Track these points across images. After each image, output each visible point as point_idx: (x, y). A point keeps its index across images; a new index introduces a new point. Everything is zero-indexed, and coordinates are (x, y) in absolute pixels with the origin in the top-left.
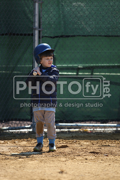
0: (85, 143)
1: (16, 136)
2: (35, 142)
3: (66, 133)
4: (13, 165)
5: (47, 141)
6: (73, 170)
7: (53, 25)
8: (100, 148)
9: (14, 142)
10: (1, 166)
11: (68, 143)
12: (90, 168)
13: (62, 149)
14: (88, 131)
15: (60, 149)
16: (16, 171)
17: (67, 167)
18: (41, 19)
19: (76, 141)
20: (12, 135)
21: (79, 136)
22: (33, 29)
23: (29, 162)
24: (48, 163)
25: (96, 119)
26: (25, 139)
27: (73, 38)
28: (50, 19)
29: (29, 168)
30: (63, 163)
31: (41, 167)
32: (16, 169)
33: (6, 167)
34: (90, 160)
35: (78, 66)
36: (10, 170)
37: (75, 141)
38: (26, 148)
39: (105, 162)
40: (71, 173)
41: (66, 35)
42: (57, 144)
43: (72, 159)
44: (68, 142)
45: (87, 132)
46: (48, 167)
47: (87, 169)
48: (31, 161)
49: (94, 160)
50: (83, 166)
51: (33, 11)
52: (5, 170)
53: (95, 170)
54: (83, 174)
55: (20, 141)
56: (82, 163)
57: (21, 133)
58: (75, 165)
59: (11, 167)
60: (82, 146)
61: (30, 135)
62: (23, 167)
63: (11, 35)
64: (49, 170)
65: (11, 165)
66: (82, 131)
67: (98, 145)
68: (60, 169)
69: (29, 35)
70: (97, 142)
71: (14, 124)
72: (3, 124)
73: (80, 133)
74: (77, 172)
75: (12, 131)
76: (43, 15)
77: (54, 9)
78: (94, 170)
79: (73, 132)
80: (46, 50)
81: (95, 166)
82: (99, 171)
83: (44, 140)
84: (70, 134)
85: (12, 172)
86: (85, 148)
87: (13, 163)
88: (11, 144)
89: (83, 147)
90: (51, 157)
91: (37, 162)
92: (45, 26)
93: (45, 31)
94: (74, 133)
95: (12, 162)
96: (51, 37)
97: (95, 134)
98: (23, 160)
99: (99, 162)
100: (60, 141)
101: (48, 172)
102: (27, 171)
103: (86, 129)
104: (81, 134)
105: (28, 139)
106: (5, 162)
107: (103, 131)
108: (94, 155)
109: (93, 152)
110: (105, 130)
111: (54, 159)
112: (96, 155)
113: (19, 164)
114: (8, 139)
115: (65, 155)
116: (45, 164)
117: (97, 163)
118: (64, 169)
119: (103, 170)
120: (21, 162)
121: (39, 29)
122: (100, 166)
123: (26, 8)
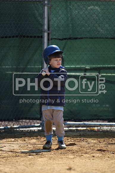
0: (92, 141)
1: (26, 134)
2: (45, 140)
3: (74, 132)
4: (23, 162)
5: (56, 139)
6: (80, 167)
7: (61, 28)
9: (24, 140)
10: (12, 163)
12: (97, 165)
13: (70, 146)
14: (95, 129)
15: (68, 147)
16: (26, 168)
17: (75, 164)
18: (50, 22)
19: (84, 139)
20: (22, 134)
21: (87, 134)
22: (42, 32)
24: (57, 160)
25: (103, 118)
26: (34, 137)
27: (81, 40)
28: (59, 22)
29: (39, 165)
30: (71, 160)
31: (49, 164)
32: (27, 166)
33: (17, 164)
34: (97, 158)
35: (86, 67)
36: (20, 166)
37: (82, 139)
38: (35, 146)
39: (112, 159)
40: (79, 170)
41: (74, 37)
42: (66, 141)
43: (80, 156)
44: (76, 140)
46: (56, 164)
47: (94, 166)
48: (40, 158)
49: (101, 157)
50: (90, 163)
51: (42, 14)
52: (15, 167)
53: (102, 167)
54: (90, 171)
55: (30, 139)
56: (89, 161)
57: (31, 131)
58: (83, 162)
59: (21, 164)
60: (89, 144)
61: (39, 134)
62: (33, 164)
63: (21, 37)
64: (58, 167)
66: (89, 129)
67: (105, 143)
68: (69, 166)
69: (38, 37)
70: (104, 140)
71: (24, 122)
72: (14, 122)
74: (84, 169)
75: (23, 129)
76: (52, 18)
77: (63, 12)
78: (100, 167)
79: (81, 130)
80: (55, 52)
81: (102, 163)
82: (105, 168)
83: (52, 138)
84: (78, 132)
85: (22, 168)
86: (93, 146)
87: (24, 160)
88: (21, 142)
89: (91, 145)
90: (60, 155)
91: (46, 159)
92: (54, 28)
93: (54, 33)
95: (22, 159)
96: (60, 39)
97: (102, 133)
98: (32, 157)
99: (105, 159)
100: (68, 139)
101: (57, 169)
102: (36, 168)
103: (93, 128)
104: (89, 132)
105: (37, 137)
106: (15, 159)
107: (109, 130)
108: (101, 153)
109: (100, 150)
110: (111, 129)
111: (62, 156)
112: (103, 153)
113: (29, 161)
114: (18, 137)
115: (73, 152)
116: (53, 161)
117: (104, 160)
118: (72, 166)
119: (110, 167)
120: (31, 159)
121: (49, 32)
122: (107, 163)
123: (36, 12)
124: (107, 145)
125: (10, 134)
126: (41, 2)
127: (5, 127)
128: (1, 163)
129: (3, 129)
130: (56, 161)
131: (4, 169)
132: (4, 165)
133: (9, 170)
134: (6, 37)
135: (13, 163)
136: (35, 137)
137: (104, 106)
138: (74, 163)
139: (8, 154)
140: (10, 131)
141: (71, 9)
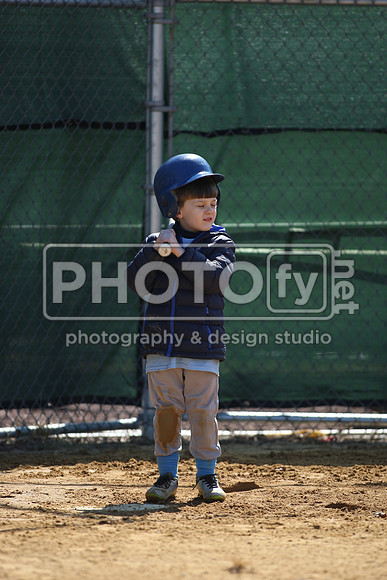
0: (313, 476)
1: (89, 452)
2: (153, 471)
3: (251, 444)
4: (81, 546)
5: (191, 469)
6: (273, 564)
7: (210, 96)
8: (362, 492)
9: (85, 473)
10: (42, 547)
11: (259, 474)
12: (328, 554)
13: (237, 493)
14: (322, 435)
15: (230, 494)
16: (89, 565)
17: (254, 553)
18: (171, 77)
19: (284, 469)
20: (77, 450)
21: (295, 452)
22: (145, 109)
23: (132, 535)
24: (194, 538)
25: (348, 398)
26: (118, 463)
27: (274, 136)
28: (201, 77)
29: (133, 555)
30: (241, 540)
31: (169, 551)
32: (91, 559)
33: (59, 553)
34: (329, 532)
35: (291, 227)
36: (69, 560)
37: (279, 467)
38: (121, 491)
39: (379, 536)
40: (269, 571)
41: (251, 127)
42: (223, 477)
43: (271, 527)
44: (256, 472)
45: (320, 439)
46: (192, 551)
47: (319, 559)
48: (138, 532)
49: (342, 531)
50: (305, 549)
51: (146, 50)
52: (54, 561)
53: (346, 563)
54: (306, 576)
55: (103, 467)
56: (303, 541)
57: (106, 443)
58: (281, 546)
59: (73, 553)
60: (301, 484)
61: (135, 450)
62: (114, 553)
63: (74, 125)
64: (196, 562)
65: (76, 545)
66: (302, 436)
67: (354, 481)
68: (233, 560)
69: (132, 126)
70: (352, 472)
71: (84, 412)
72: (49, 412)
73: (298, 443)
74: (286, 568)
75: (78, 435)
76: (178, 64)
77: (214, 43)
78: (340, 561)
79: (273, 440)
80: (197, 177)
81: (345, 548)
82: (357, 568)
83: (180, 465)
84: (265, 446)
85: (76, 567)
86: (313, 492)
87: (82, 540)
88: (74, 478)
89: (307, 489)
90: (203, 521)
91: (159, 535)
92: (183, 98)
93: (185, 112)
94: (278, 442)
95: (77, 535)
96: (203, 134)
97: (346, 447)
98: (112, 528)
99: (357, 536)
100: (232, 470)
101: (194, 568)
102: (125, 566)
103: (316, 431)
104: (300, 446)
105: (128, 461)
106: (54, 537)
107: (369, 437)
108: (342, 515)
109: (339, 506)
110: (375, 434)
111: (212, 527)
112: (347, 514)
113: (100, 542)
114: (64, 463)
115: (249, 514)
116: (182, 543)
117: (351, 540)
118: (245, 558)
119: (372, 562)
120: (107, 534)
121: (166, 109)
122: (362, 550)
123: (123, 41)
124: (361, 489)
125: (34, 452)
126: (140, 8)
127: (20, 428)
128: (7, 548)
129: (12, 435)
130: (190, 542)
131: (17, 569)
132: (18, 556)
133: (34, 572)
134: (24, 127)
135: (46, 550)
136: (122, 461)
137: (352, 357)
138: (251, 550)
139: (29, 517)
140: (35, 440)
141: (240, 32)
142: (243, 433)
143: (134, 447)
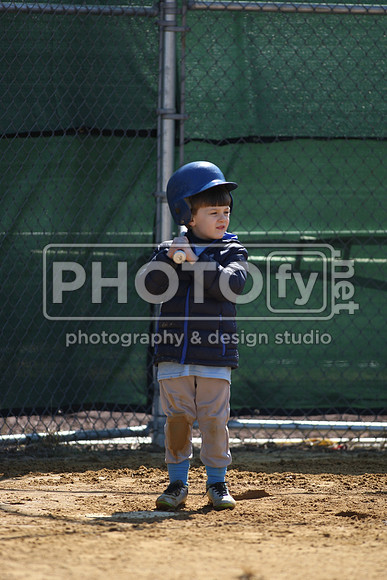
0: (323, 484)
1: (99, 459)
2: (163, 478)
3: (261, 452)
4: (90, 554)
5: (201, 477)
6: (282, 571)
7: (221, 104)
8: (372, 501)
9: (95, 480)
10: (52, 554)
11: (269, 482)
12: (338, 563)
13: (247, 501)
14: (332, 443)
15: (240, 502)
16: (99, 572)
17: (264, 561)
18: (183, 84)
19: (294, 477)
20: (87, 457)
21: (304, 460)
22: (157, 116)
23: (142, 542)
24: (204, 547)
25: (359, 407)
26: (128, 470)
27: (286, 144)
28: (212, 85)
29: (142, 563)
30: (251, 548)
31: (179, 559)
32: (101, 566)
33: (68, 560)
34: (339, 540)
35: (302, 235)
36: (80, 567)
37: (289, 475)
38: (131, 498)
41: (262, 135)
42: (233, 484)
43: (282, 535)
44: (266, 480)
45: (330, 447)
46: (202, 559)
47: (329, 568)
48: (148, 539)
49: (352, 539)
50: (315, 557)
51: (157, 57)
52: (63, 568)
53: (356, 571)
55: (113, 474)
56: (313, 549)
57: (116, 450)
58: (291, 554)
59: (83, 560)
60: (311, 492)
61: (145, 457)
62: (123, 561)
63: (86, 133)
64: (206, 569)
65: (85, 552)
66: (312, 444)
67: (365, 490)
68: (243, 568)
69: (143, 133)
70: (362, 481)
71: (94, 420)
72: (60, 419)
73: (309, 451)
75: (88, 442)
76: (190, 72)
77: (225, 50)
78: (350, 570)
79: (283, 448)
80: (211, 185)
81: (355, 557)
82: (367, 576)
84: (275, 454)
85: (87, 574)
86: (324, 500)
87: (92, 547)
88: (84, 485)
89: (317, 497)
90: (213, 529)
91: (168, 543)
92: (195, 105)
93: (196, 120)
94: (288, 450)
95: (87, 542)
96: (215, 142)
97: (356, 455)
98: (122, 535)
99: (367, 544)
100: (242, 477)
101: (204, 576)
102: (135, 573)
103: (326, 440)
104: (310, 454)
105: (138, 468)
106: (63, 544)
107: (379, 445)
108: (352, 524)
109: (349, 514)
110: (385, 442)
111: (222, 535)
112: (357, 523)
113: (110, 549)
114: (74, 470)
115: (259, 522)
116: (192, 550)
117: (361, 548)
118: (255, 566)
119: (382, 571)
120: (117, 542)
121: (177, 117)
122: (371, 558)
123: (135, 48)
124: (371, 497)
125: (45, 459)
126: (151, 16)
127: (30, 435)
128: (17, 555)
129: (23, 442)
130: (200, 549)
131: (27, 576)
132: (27, 563)
134: (35, 134)
135: (56, 557)
136: (132, 468)
137: (363, 366)
138: (261, 558)
139: (39, 524)
140: (45, 447)
141: (252, 40)
142: (254, 441)
143: (144, 454)
